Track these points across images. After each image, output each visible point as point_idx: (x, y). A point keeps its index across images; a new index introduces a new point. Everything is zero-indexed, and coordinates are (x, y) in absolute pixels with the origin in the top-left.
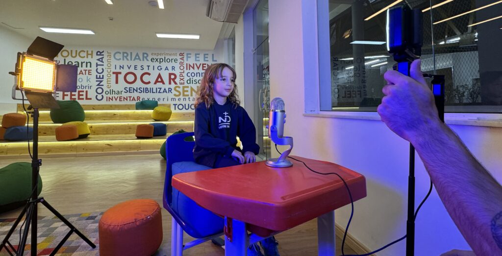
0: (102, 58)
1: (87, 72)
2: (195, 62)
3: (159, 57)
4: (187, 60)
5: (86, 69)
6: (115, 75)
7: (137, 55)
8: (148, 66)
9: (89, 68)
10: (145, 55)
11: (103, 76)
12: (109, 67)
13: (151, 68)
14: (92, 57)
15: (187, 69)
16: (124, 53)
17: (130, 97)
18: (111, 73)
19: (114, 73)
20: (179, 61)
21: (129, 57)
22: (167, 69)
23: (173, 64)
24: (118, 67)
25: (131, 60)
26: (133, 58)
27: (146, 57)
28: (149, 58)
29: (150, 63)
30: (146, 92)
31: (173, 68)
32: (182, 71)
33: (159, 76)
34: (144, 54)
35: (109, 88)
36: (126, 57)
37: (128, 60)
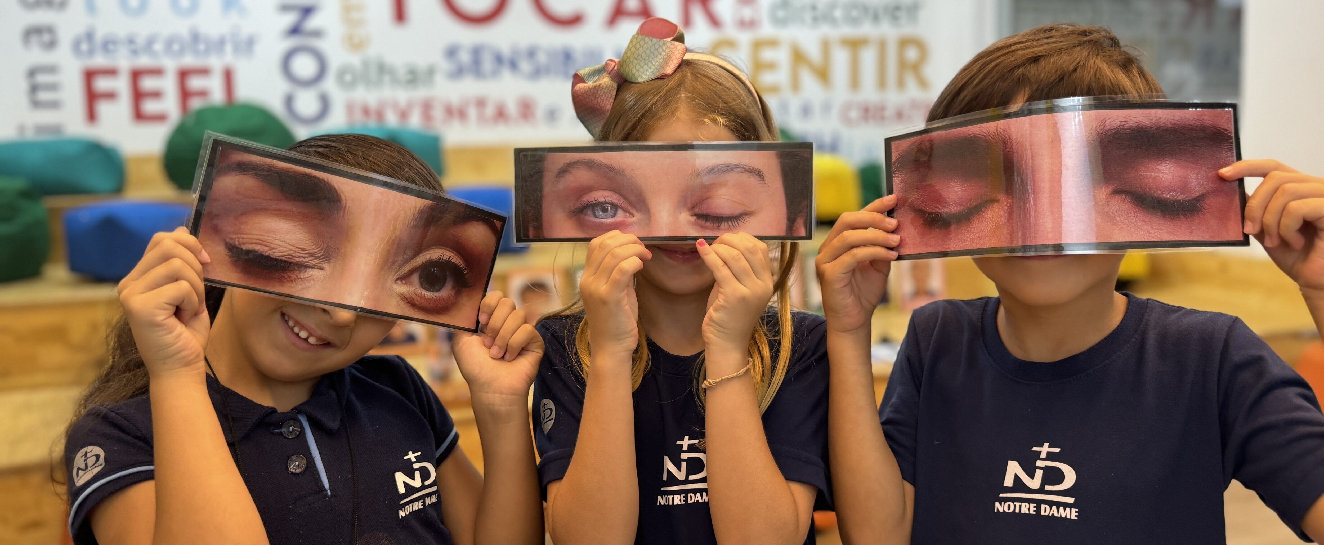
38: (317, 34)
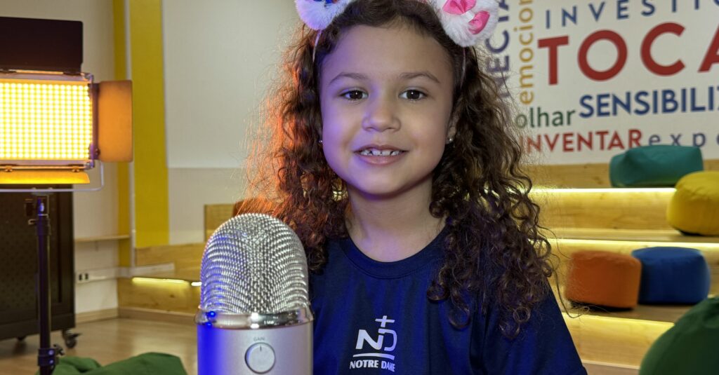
6: (545, 51)
11: (507, 58)
12: (527, 24)
17: (602, 134)
18: (534, 45)
19: (543, 43)
24: (556, 18)
30: (666, 110)
35: (527, 102)
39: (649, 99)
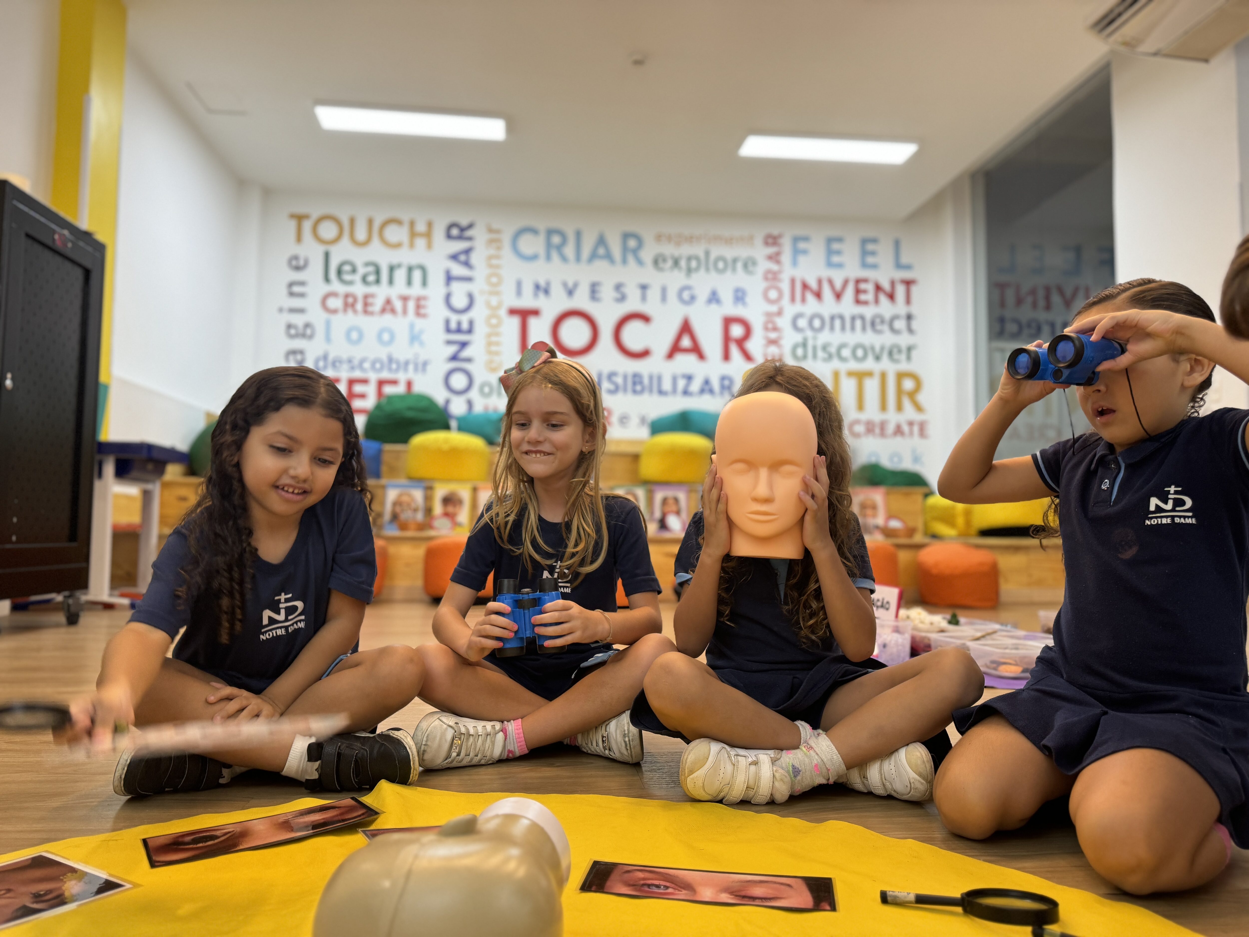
0: (467, 252)
1: (411, 305)
2: (826, 273)
3: (685, 250)
4: (795, 263)
5: (406, 291)
6: (515, 321)
7: (601, 241)
8: (644, 288)
9: (416, 290)
10: (632, 243)
11: (471, 323)
12: (495, 290)
13: (654, 294)
14: (429, 246)
15: (793, 299)
16: (550, 232)
18: (503, 312)
19: (513, 312)
20: (764, 265)
21: (569, 250)
22: (714, 298)
23: (740, 279)
24: (528, 289)
25: (578, 258)
26: (586, 251)
27: (635, 252)
28: (647, 255)
29: (649, 275)
30: (635, 392)
31: (740, 296)
32: (774, 309)
33: (686, 328)
34: (626, 236)
35: (494, 370)
36: (559, 248)
37: (564, 259)
38: (469, 360)
39: (619, 380)
